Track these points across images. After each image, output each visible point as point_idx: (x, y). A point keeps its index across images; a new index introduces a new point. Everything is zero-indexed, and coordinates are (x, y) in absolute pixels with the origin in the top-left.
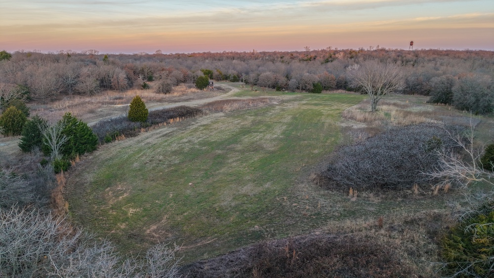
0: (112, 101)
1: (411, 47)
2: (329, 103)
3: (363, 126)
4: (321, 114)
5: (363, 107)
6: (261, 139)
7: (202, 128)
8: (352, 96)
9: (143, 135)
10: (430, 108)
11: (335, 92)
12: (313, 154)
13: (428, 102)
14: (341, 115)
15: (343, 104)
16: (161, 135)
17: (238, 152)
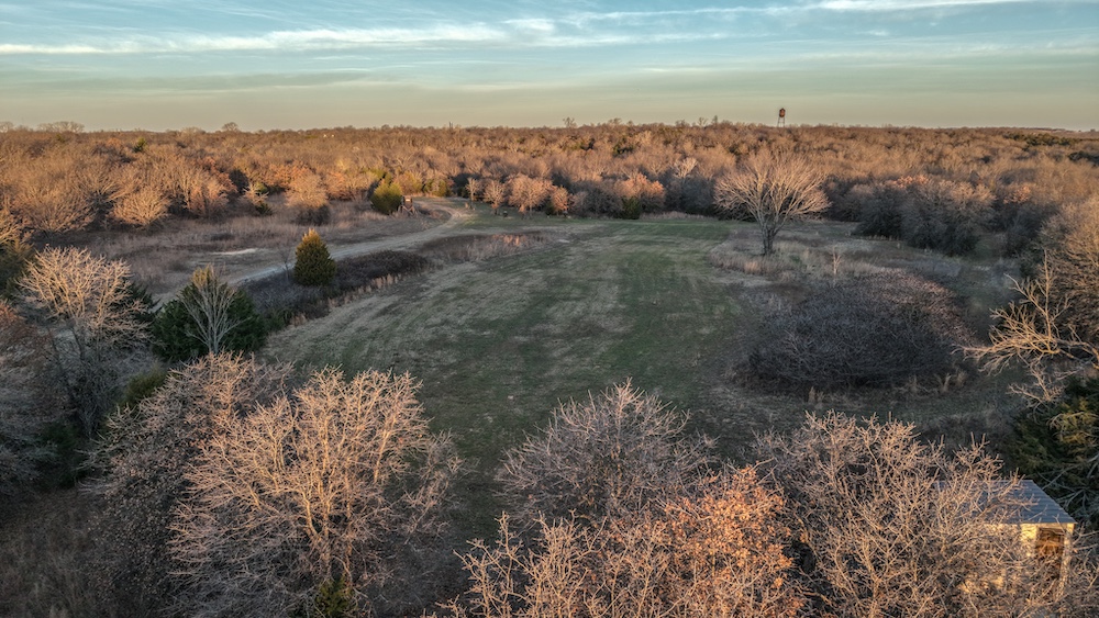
0: (210, 243)
1: (782, 119)
2: (668, 238)
3: (762, 282)
4: (667, 262)
5: (740, 247)
6: (586, 313)
7: (451, 296)
8: (704, 224)
9: (339, 312)
10: (865, 245)
11: (665, 216)
12: (702, 335)
13: (855, 234)
14: (709, 263)
15: (697, 242)
16: (375, 311)
17: (559, 338)
